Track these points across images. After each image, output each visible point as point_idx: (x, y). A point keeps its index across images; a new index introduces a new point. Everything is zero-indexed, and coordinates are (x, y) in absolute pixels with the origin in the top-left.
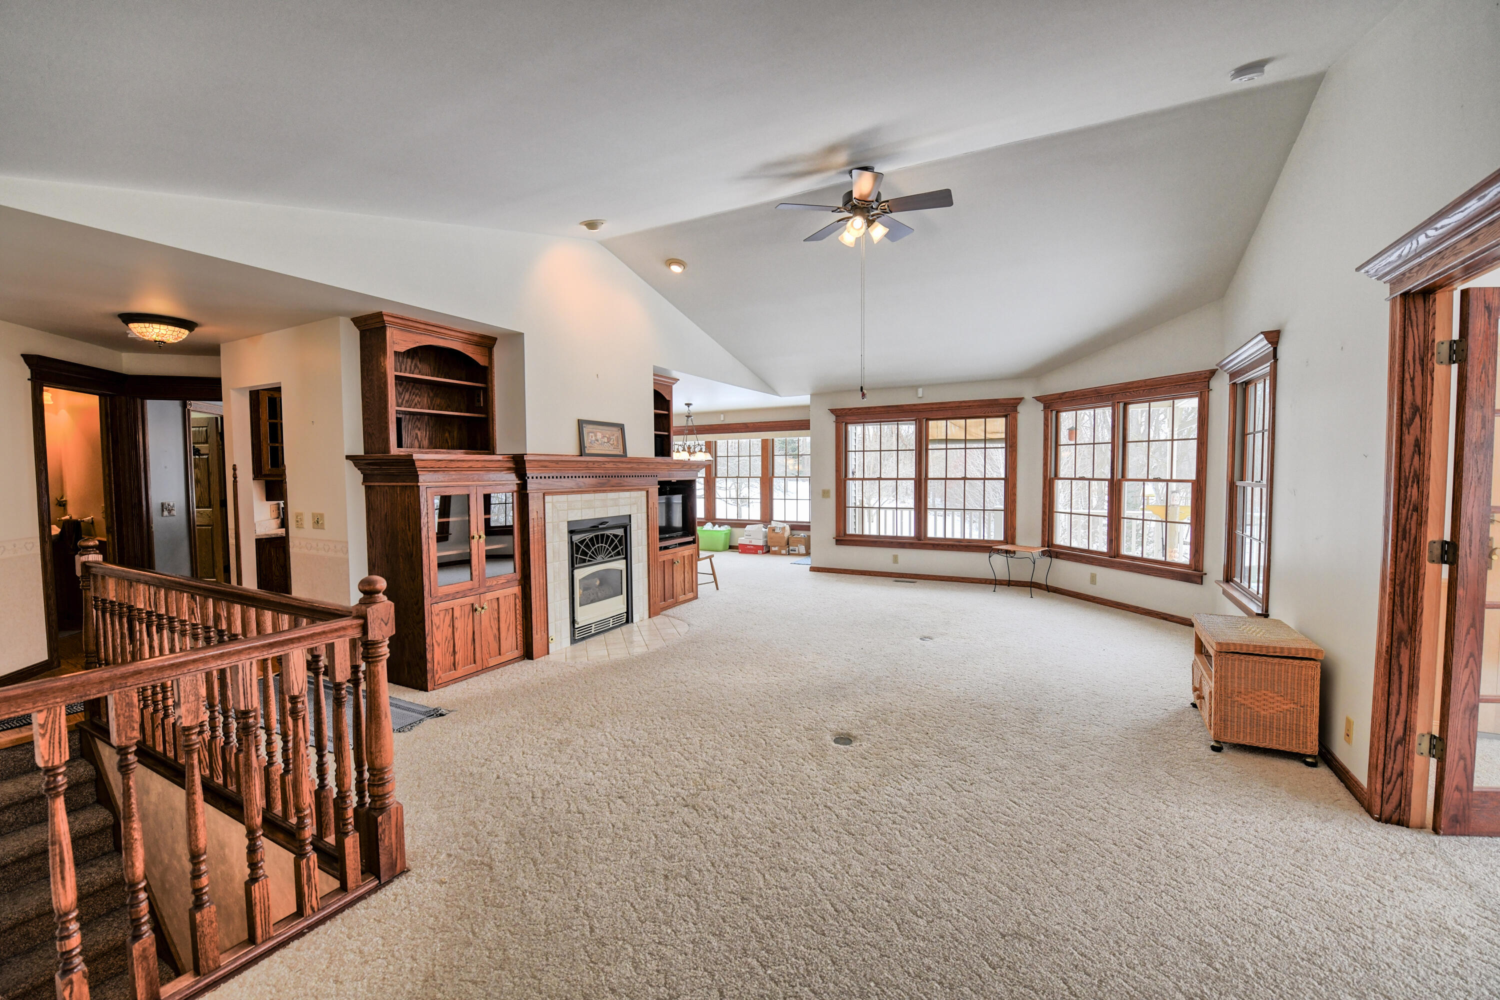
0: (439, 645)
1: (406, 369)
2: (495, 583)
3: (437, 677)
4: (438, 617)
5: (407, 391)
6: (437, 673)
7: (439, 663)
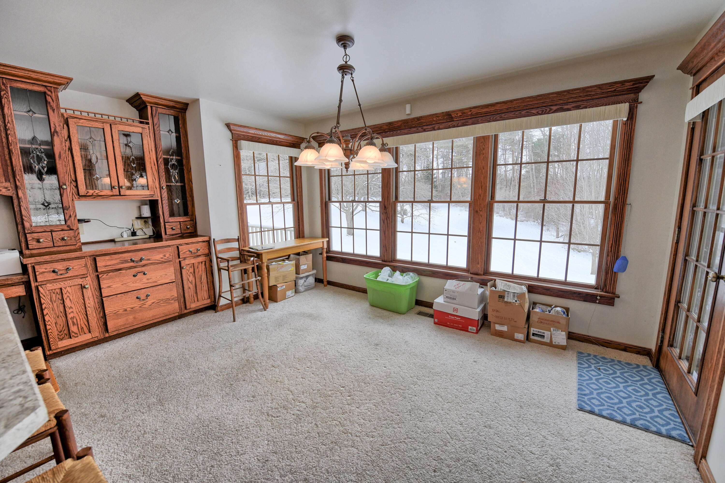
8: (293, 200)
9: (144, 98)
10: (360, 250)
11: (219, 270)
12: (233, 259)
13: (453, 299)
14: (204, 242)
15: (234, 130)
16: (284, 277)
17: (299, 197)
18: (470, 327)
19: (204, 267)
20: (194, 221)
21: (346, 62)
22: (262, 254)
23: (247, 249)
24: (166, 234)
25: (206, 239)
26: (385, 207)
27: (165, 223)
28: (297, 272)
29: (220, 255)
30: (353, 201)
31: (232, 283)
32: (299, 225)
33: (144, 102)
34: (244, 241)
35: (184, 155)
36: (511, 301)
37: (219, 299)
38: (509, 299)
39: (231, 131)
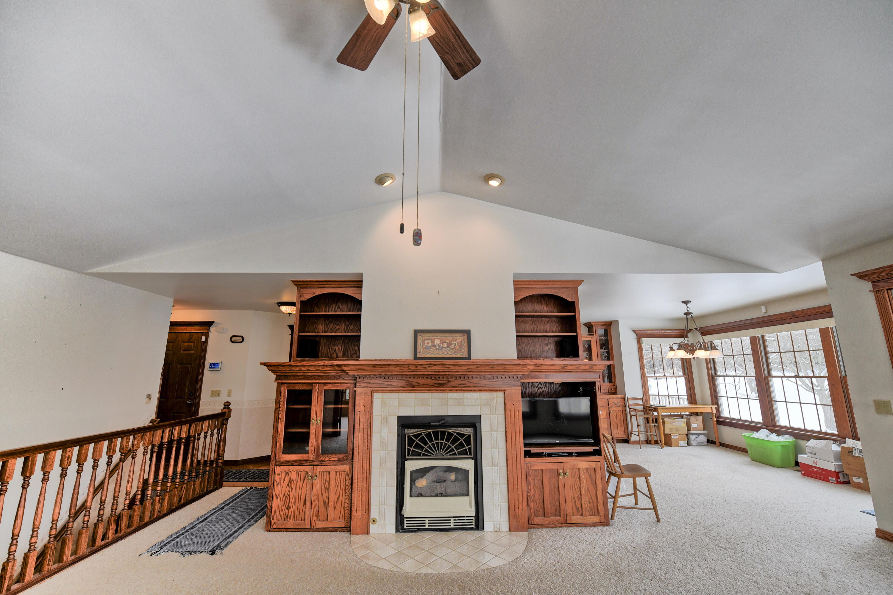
0: (277, 498)
1: (332, 310)
2: (327, 459)
3: (273, 522)
4: (279, 476)
5: (331, 323)
6: (273, 519)
7: (275, 512)
8: (684, 374)
9: (592, 324)
10: (745, 417)
11: (631, 416)
12: (639, 411)
13: (814, 454)
14: (621, 398)
15: (638, 333)
16: (677, 430)
17: (689, 372)
18: (830, 478)
19: (621, 413)
20: (615, 385)
21: (688, 311)
22: (658, 409)
23: (648, 405)
24: (601, 392)
25: (623, 396)
26: (759, 381)
27: (600, 386)
28: (689, 428)
29: (631, 407)
30: (736, 376)
31: (639, 424)
32: (691, 394)
33: (592, 325)
34: (647, 401)
35: (610, 349)
36: (858, 456)
37: (631, 435)
38: (856, 454)
39: (636, 333)
